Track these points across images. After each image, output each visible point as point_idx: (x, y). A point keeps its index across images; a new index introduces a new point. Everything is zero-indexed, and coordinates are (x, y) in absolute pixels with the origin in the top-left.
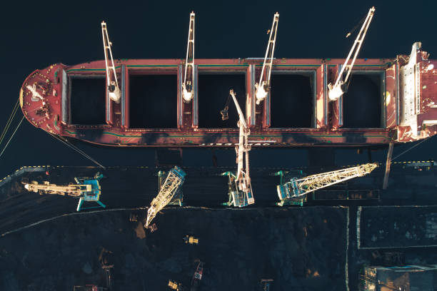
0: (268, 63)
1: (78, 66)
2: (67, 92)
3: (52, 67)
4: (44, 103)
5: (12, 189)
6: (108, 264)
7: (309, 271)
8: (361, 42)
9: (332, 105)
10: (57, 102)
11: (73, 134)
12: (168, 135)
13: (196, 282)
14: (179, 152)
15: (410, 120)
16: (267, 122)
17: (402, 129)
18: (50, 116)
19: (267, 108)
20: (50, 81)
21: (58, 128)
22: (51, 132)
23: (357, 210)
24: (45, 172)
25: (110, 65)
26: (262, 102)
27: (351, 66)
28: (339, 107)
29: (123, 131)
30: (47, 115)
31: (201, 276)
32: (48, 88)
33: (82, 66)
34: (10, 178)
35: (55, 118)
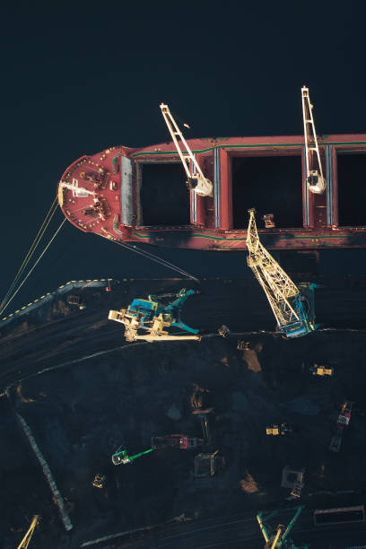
1: (150, 148)
2: (133, 184)
3: (108, 152)
4: (96, 200)
5: (55, 311)
6: (203, 408)
10: (117, 197)
11: (145, 238)
12: (293, 237)
13: (342, 428)
14: (314, 256)
18: (107, 217)
20: (106, 170)
21: (119, 232)
22: (109, 237)
24: (105, 287)
29: (222, 232)
30: (101, 215)
31: (348, 419)
32: (102, 180)
33: (157, 148)
34: (51, 296)
35: (115, 219)
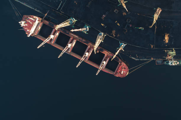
0: (65, 50)
3: (117, 76)
7: (77, 3)
8: (42, 43)
9: (54, 34)
15: (37, 22)
16: (71, 39)
17: (39, 21)
19: (70, 41)
21: (122, 63)
22: (124, 63)
23: (58, 9)
25: (101, 68)
26: (70, 43)
27: (46, 40)
28: (52, 33)
30: (123, 67)
33: (110, 73)
